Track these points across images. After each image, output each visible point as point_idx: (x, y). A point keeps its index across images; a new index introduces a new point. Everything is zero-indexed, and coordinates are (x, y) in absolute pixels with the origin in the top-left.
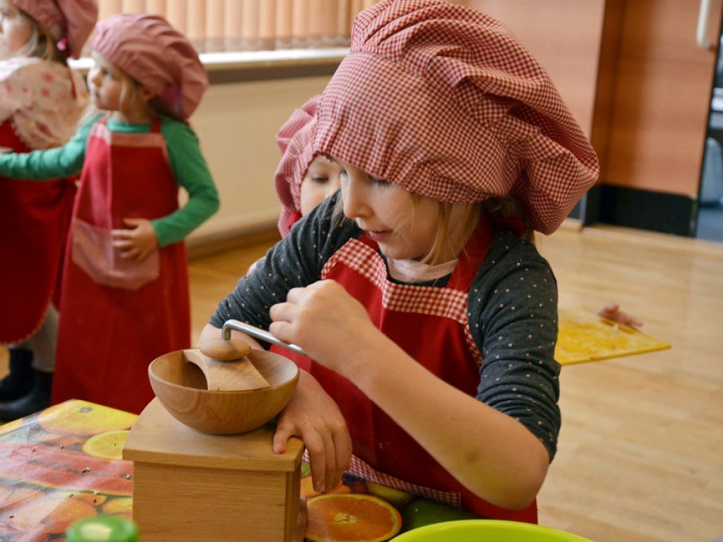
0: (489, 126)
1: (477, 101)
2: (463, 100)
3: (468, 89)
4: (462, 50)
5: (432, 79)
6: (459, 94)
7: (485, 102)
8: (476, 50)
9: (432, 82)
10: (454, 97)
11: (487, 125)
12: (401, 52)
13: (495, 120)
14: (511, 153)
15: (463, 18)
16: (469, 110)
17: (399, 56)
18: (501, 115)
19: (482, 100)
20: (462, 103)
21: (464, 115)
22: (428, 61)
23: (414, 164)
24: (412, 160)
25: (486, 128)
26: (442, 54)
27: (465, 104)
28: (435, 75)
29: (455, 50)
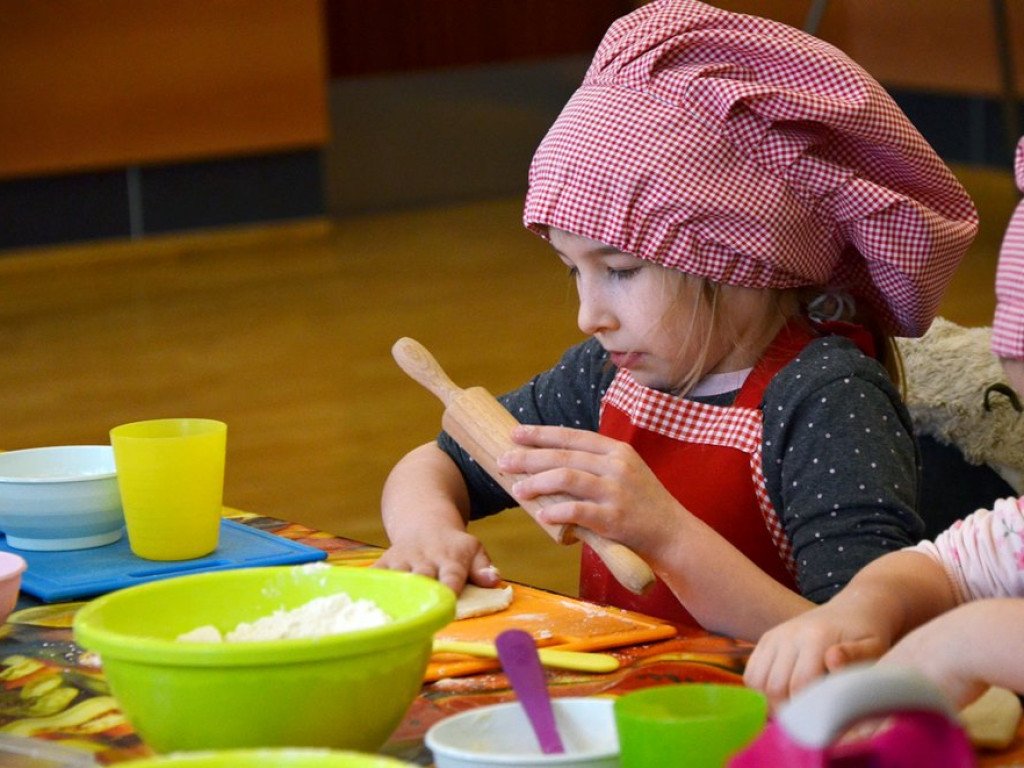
0: (781, 173)
1: (759, 137)
2: (740, 137)
3: (745, 121)
4: (735, 70)
5: (693, 110)
6: (733, 129)
7: (771, 138)
8: (756, 69)
9: (694, 114)
10: (726, 133)
11: (777, 172)
12: (648, 77)
13: (788, 163)
14: (821, 215)
15: (736, 27)
16: (749, 150)
17: (647, 82)
18: (795, 155)
19: (767, 136)
20: (738, 142)
21: (743, 158)
22: (687, 85)
23: (671, 225)
24: (667, 221)
25: (777, 176)
26: (706, 74)
27: (742, 143)
28: (697, 104)
29: (725, 68)
